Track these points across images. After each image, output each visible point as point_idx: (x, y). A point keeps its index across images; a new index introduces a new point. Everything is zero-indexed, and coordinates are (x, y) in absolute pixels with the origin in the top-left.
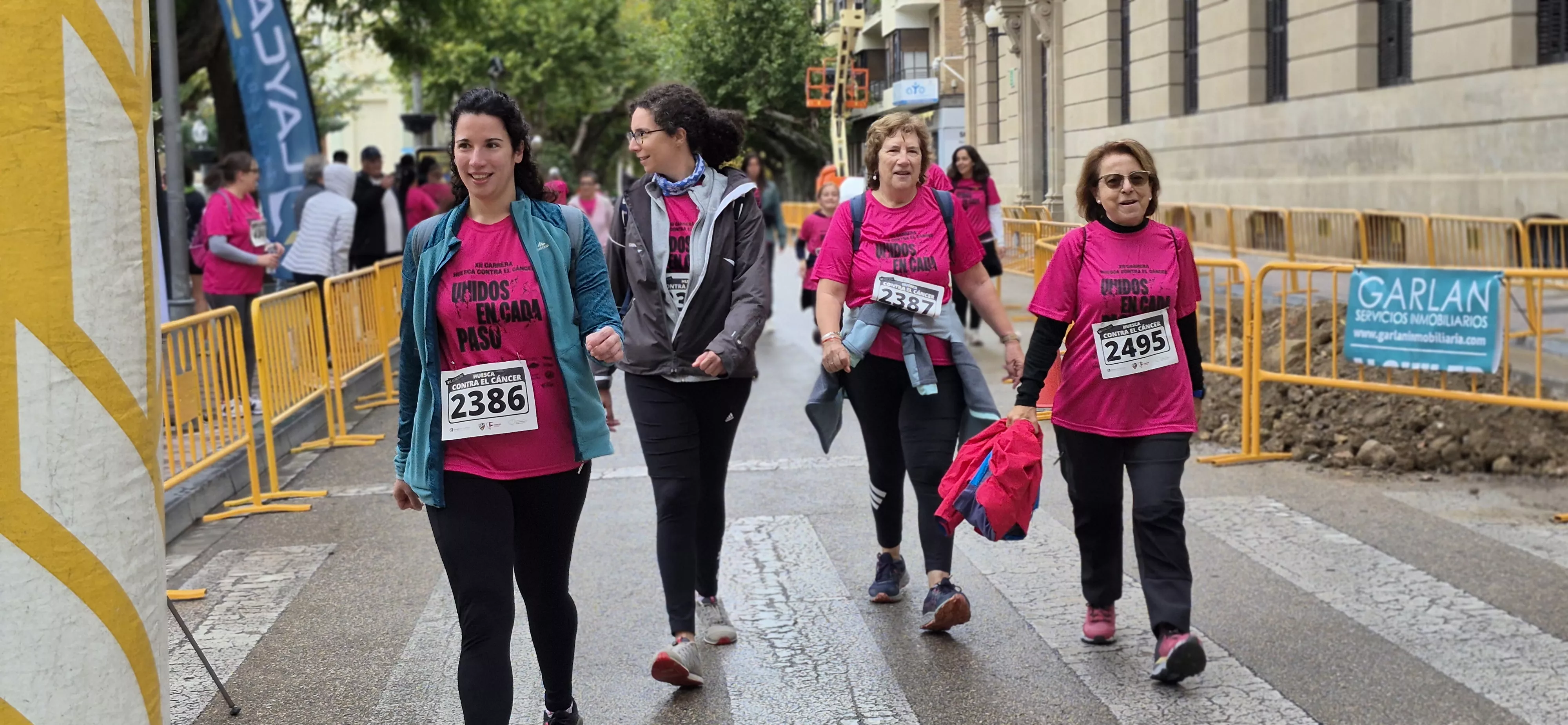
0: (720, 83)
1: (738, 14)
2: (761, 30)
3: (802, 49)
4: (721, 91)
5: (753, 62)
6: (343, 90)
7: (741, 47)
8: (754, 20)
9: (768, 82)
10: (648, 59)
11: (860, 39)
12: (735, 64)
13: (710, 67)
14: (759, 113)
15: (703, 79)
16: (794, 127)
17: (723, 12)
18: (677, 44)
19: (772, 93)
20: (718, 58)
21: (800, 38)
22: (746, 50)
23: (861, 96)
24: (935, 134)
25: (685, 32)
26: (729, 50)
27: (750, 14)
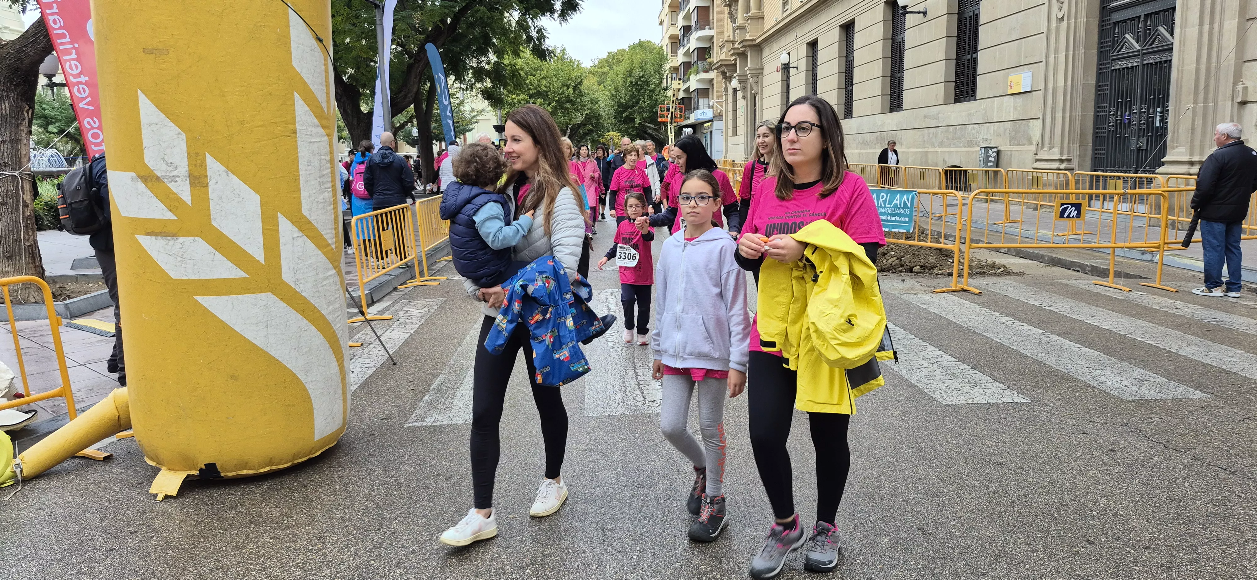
0: (624, 111)
1: (631, 83)
2: (641, 89)
3: (658, 97)
4: (624, 115)
5: (637, 103)
6: (473, 115)
7: (632, 96)
8: (638, 85)
9: (643, 111)
10: (595, 102)
11: (681, 92)
12: (630, 103)
13: (620, 105)
14: (639, 124)
15: (617, 110)
16: (655, 129)
17: (625, 82)
18: (607, 95)
19: (645, 115)
20: (623, 101)
21: (657, 93)
22: (634, 98)
23: (681, 117)
24: (711, 132)
25: (610, 91)
26: (627, 98)
27: (636, 82)
